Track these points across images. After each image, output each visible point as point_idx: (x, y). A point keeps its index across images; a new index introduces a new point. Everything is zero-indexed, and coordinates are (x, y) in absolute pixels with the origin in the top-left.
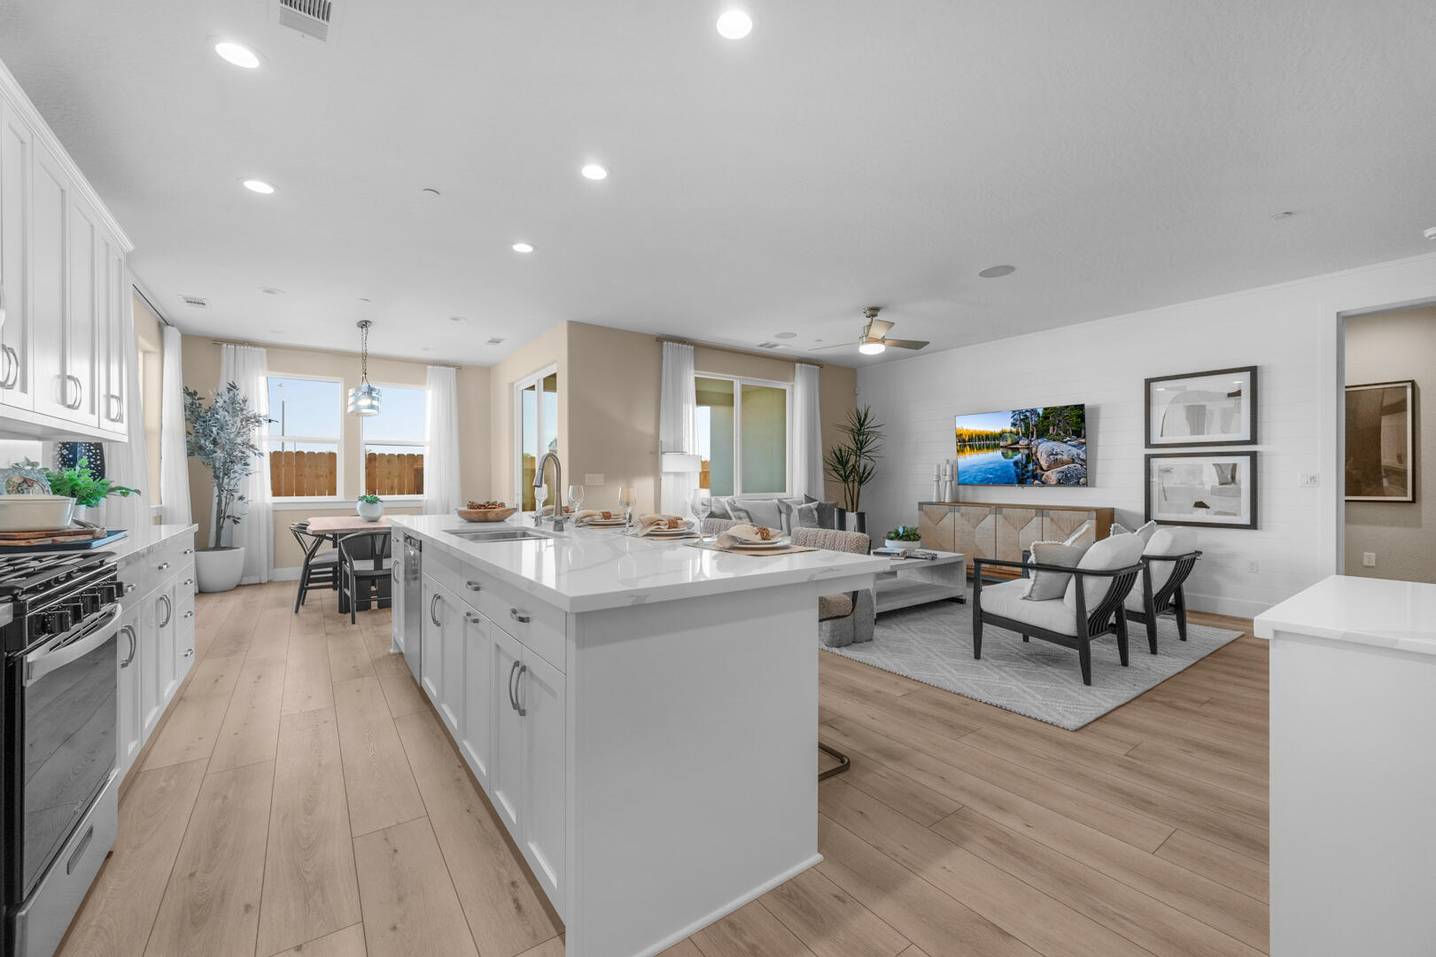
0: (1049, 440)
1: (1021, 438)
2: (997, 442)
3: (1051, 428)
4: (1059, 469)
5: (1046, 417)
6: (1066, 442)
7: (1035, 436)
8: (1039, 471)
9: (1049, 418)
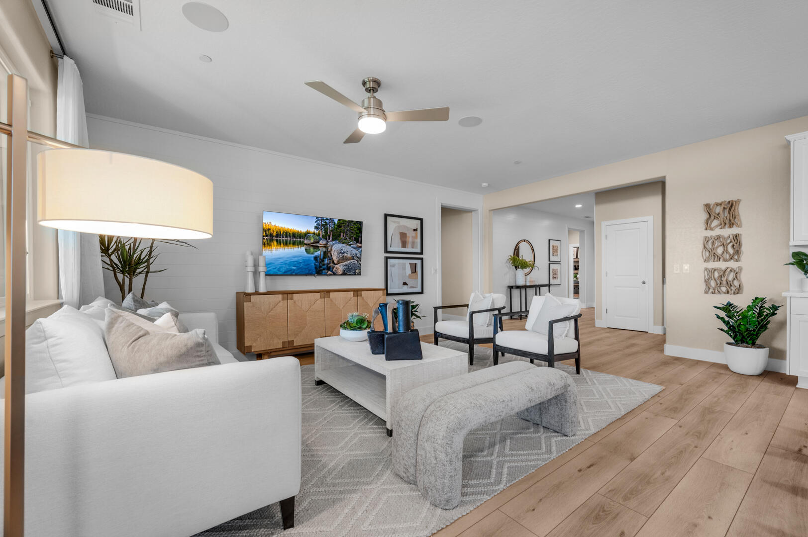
1: (321, 239)
2: (302, 240)
3: (342, 234)
4: (344, 263)
5: (339, 226)
6: (350, 245)
7: (331, 238)
8: (332, 264)
9: (341, 227)
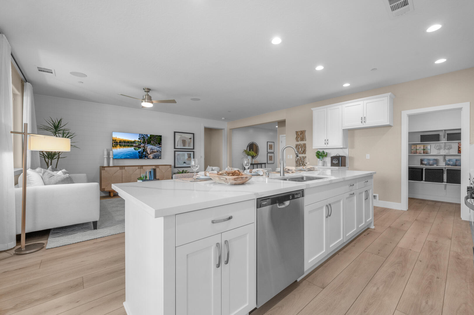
0: (151, 145)
1: (142, 144)
2: (132, 144)
3: (152, 141)
4: (153, 154)
5: (150, 138)
6: (156, 146)
7: (146, 143)
8: (147, 155)
9: (151, 138)
